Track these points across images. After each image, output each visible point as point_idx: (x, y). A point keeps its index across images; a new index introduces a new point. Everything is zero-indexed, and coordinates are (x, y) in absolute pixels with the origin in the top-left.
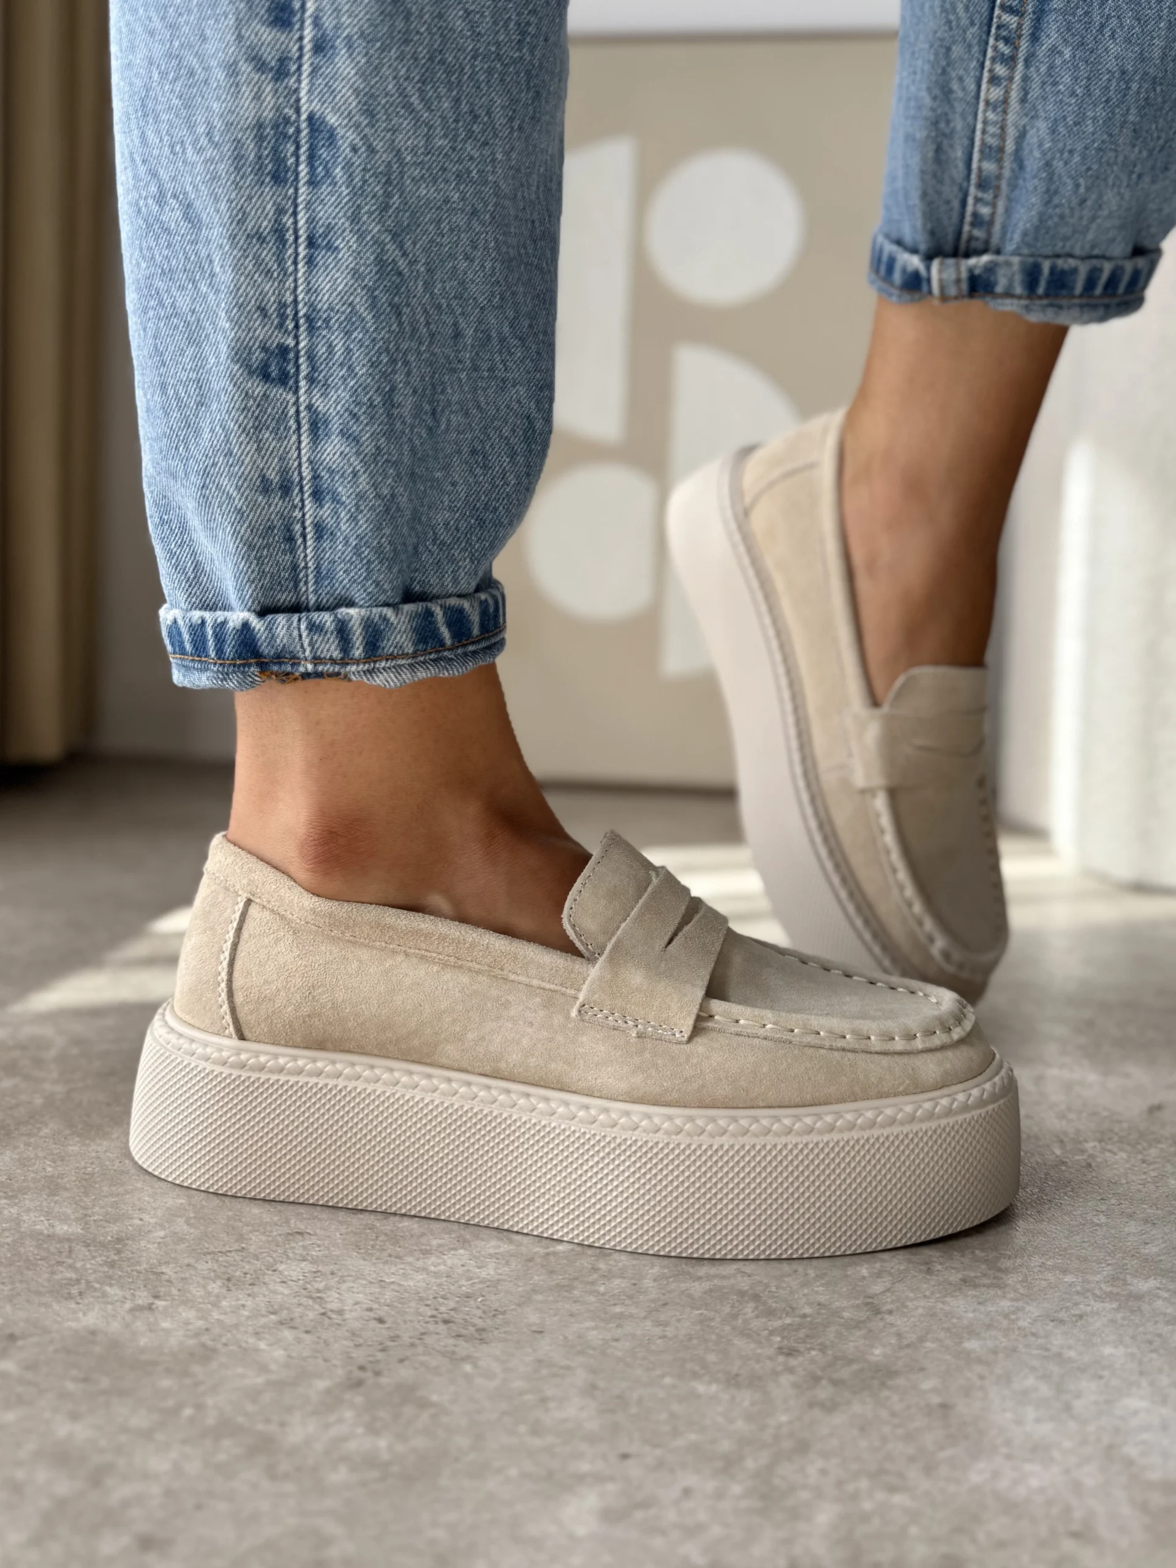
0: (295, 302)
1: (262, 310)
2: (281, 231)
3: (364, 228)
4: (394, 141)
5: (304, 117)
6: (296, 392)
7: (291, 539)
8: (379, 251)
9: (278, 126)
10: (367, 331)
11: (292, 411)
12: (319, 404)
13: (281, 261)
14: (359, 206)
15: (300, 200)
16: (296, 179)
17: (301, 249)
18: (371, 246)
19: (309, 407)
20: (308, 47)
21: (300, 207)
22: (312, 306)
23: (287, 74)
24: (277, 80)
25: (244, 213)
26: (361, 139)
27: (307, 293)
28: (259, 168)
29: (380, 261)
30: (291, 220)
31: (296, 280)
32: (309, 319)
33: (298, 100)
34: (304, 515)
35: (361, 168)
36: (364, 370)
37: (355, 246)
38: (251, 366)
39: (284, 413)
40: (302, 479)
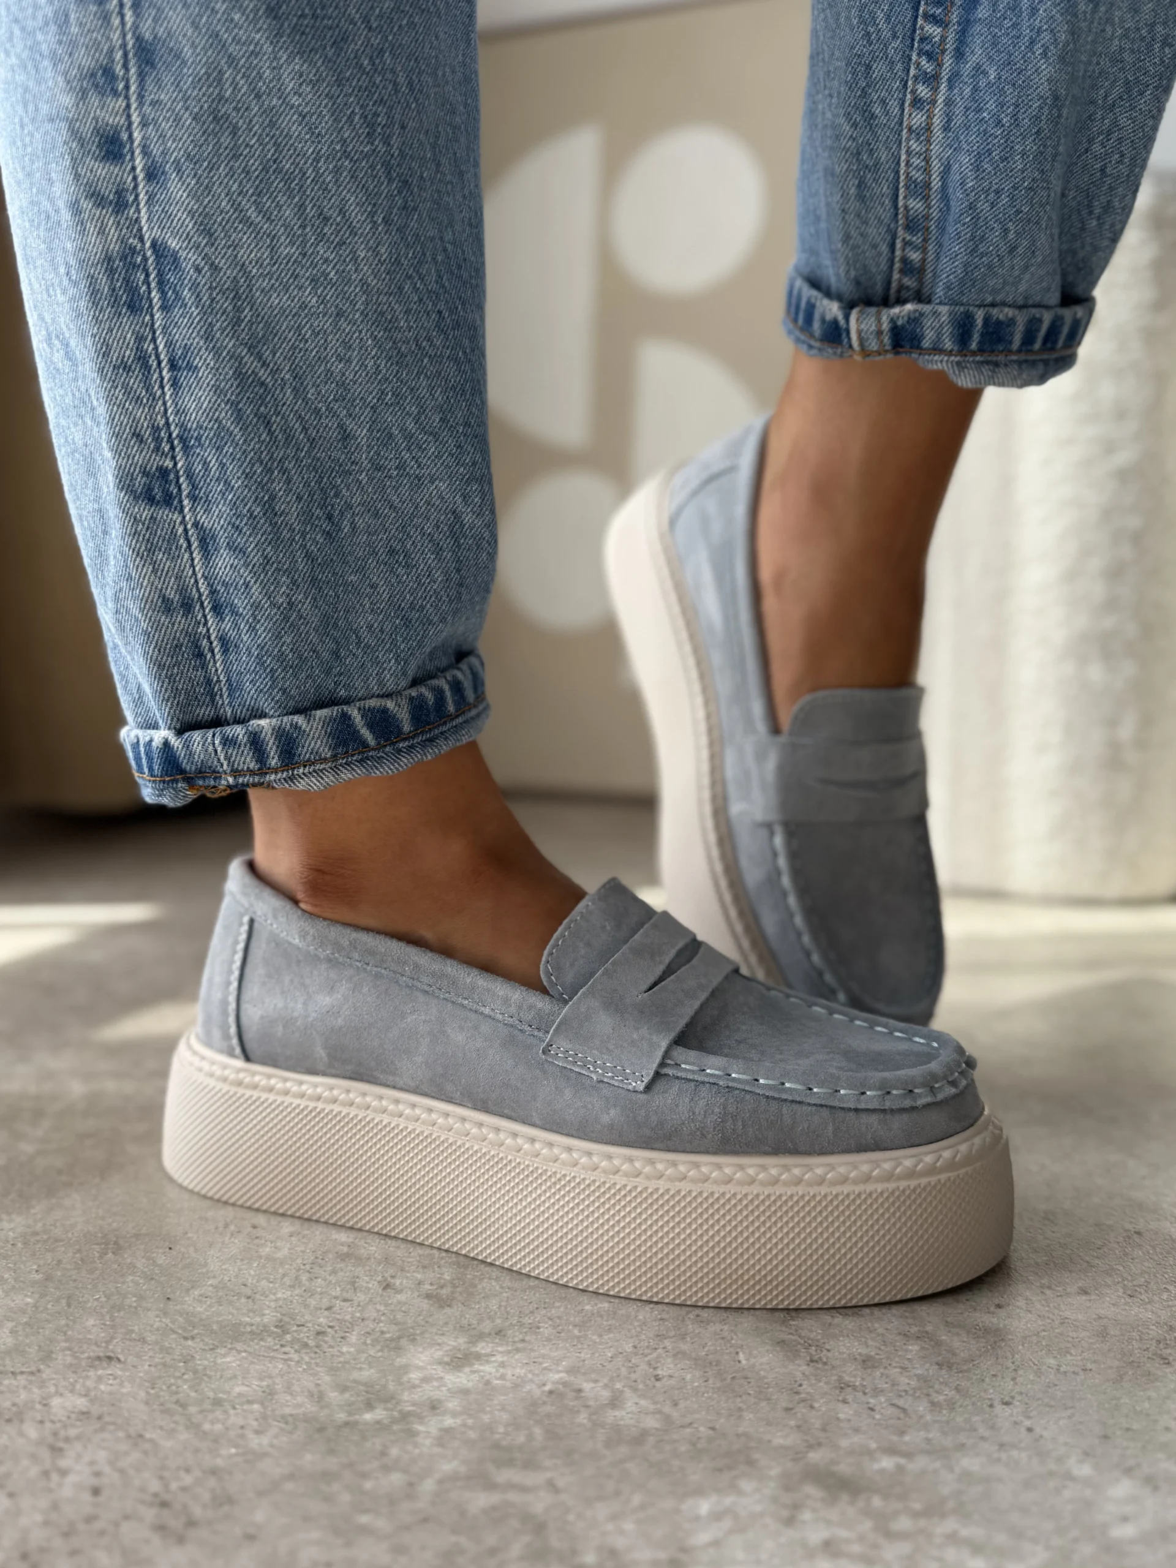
0: (167, 424)
1: (137, 436)
2: (144, 358)
3: (218, 345)
4: (236, 256)
5: (148, 245)
6: (181, 511)
7: (200, 655)
8: (237, 364)
9: (126, 258)
10: (237, 444)
11: (180, 530)
12: (203, 519)
13: (148, 388)
14: (210, 323)
15: (156, 326)
16: (151, 306)
17: (164, 373)
18: (229, 361)
19: (196, 525)
20: (141, 176)
21: (158, 333)
22: (182, 426)
23: (126, 206)
24: (117, 213)
25: (108, 345)
26: (203, 259)
27: (176, 415)
28: (115, 302)
29: (239, 374)
30: (152, 346)
31: (165, 403)
32: (183, 440)
33: (140, 229)
34: (208, 630)
35: (207, 287)
36: (240, 482)
37: (212, 364)
38: (136, 491)
39: (173, 532)
40: (200, 595)
